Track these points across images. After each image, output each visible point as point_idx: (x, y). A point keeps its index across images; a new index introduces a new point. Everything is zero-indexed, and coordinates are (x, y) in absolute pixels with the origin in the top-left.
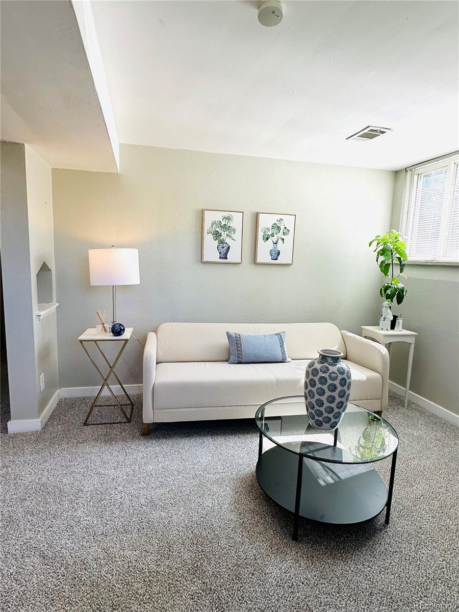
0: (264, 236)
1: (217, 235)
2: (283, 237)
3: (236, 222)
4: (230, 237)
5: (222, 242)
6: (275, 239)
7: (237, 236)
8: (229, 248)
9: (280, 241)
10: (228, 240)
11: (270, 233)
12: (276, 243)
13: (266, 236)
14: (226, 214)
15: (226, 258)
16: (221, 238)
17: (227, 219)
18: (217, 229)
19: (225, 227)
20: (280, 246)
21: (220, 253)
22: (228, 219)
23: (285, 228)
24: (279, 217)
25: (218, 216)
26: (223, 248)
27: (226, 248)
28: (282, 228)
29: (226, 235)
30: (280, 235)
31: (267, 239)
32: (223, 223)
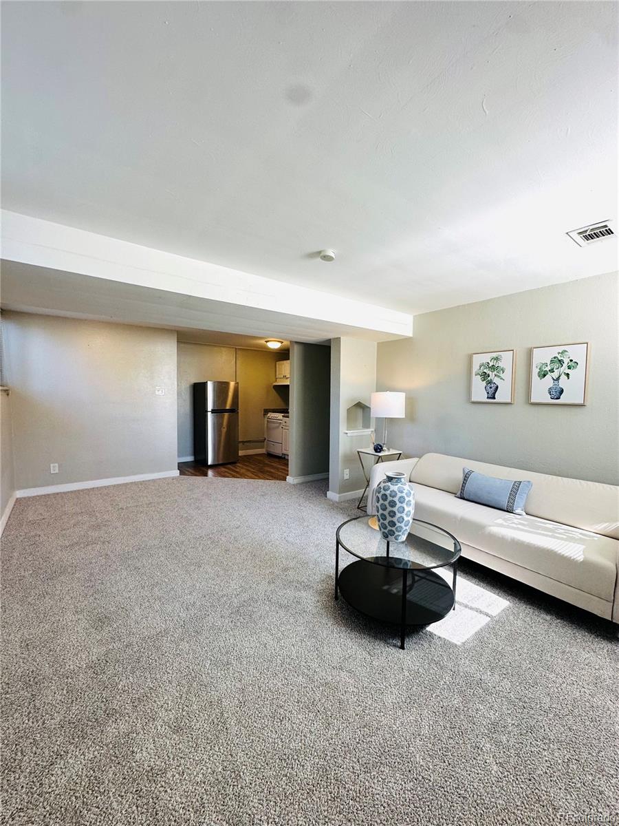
0: (539, 372)
1: (485, 376)
2: (567, 371)
3: (506, 361)
4: (499, 377)
5: (490, 382)
6: (555, 375)
7: (507, 375)
8: (497, 387)
9: (563, 377)
10: (496, 380)
11: (548, 369)
12: (558, 379)
13: (543, 373)
14: (495, 355)
15: (494, 398)
16: (489, 379)
17: (495, 359)
18: (485, 371)
19: (493, 368)
20: (563, 382)
21: (488, 393)
22: (497, 359)
23: (571, 361)
24: (561, 349)
25: (486, 358)
26: (491, 388)
27: (493, 388)
28: (566, 361)
29: (494, 375)
30: (564, 369)
31: (544, 376)
32: (491, 364)
